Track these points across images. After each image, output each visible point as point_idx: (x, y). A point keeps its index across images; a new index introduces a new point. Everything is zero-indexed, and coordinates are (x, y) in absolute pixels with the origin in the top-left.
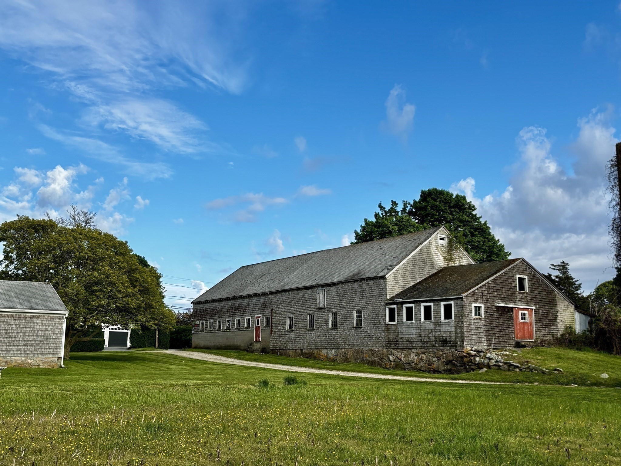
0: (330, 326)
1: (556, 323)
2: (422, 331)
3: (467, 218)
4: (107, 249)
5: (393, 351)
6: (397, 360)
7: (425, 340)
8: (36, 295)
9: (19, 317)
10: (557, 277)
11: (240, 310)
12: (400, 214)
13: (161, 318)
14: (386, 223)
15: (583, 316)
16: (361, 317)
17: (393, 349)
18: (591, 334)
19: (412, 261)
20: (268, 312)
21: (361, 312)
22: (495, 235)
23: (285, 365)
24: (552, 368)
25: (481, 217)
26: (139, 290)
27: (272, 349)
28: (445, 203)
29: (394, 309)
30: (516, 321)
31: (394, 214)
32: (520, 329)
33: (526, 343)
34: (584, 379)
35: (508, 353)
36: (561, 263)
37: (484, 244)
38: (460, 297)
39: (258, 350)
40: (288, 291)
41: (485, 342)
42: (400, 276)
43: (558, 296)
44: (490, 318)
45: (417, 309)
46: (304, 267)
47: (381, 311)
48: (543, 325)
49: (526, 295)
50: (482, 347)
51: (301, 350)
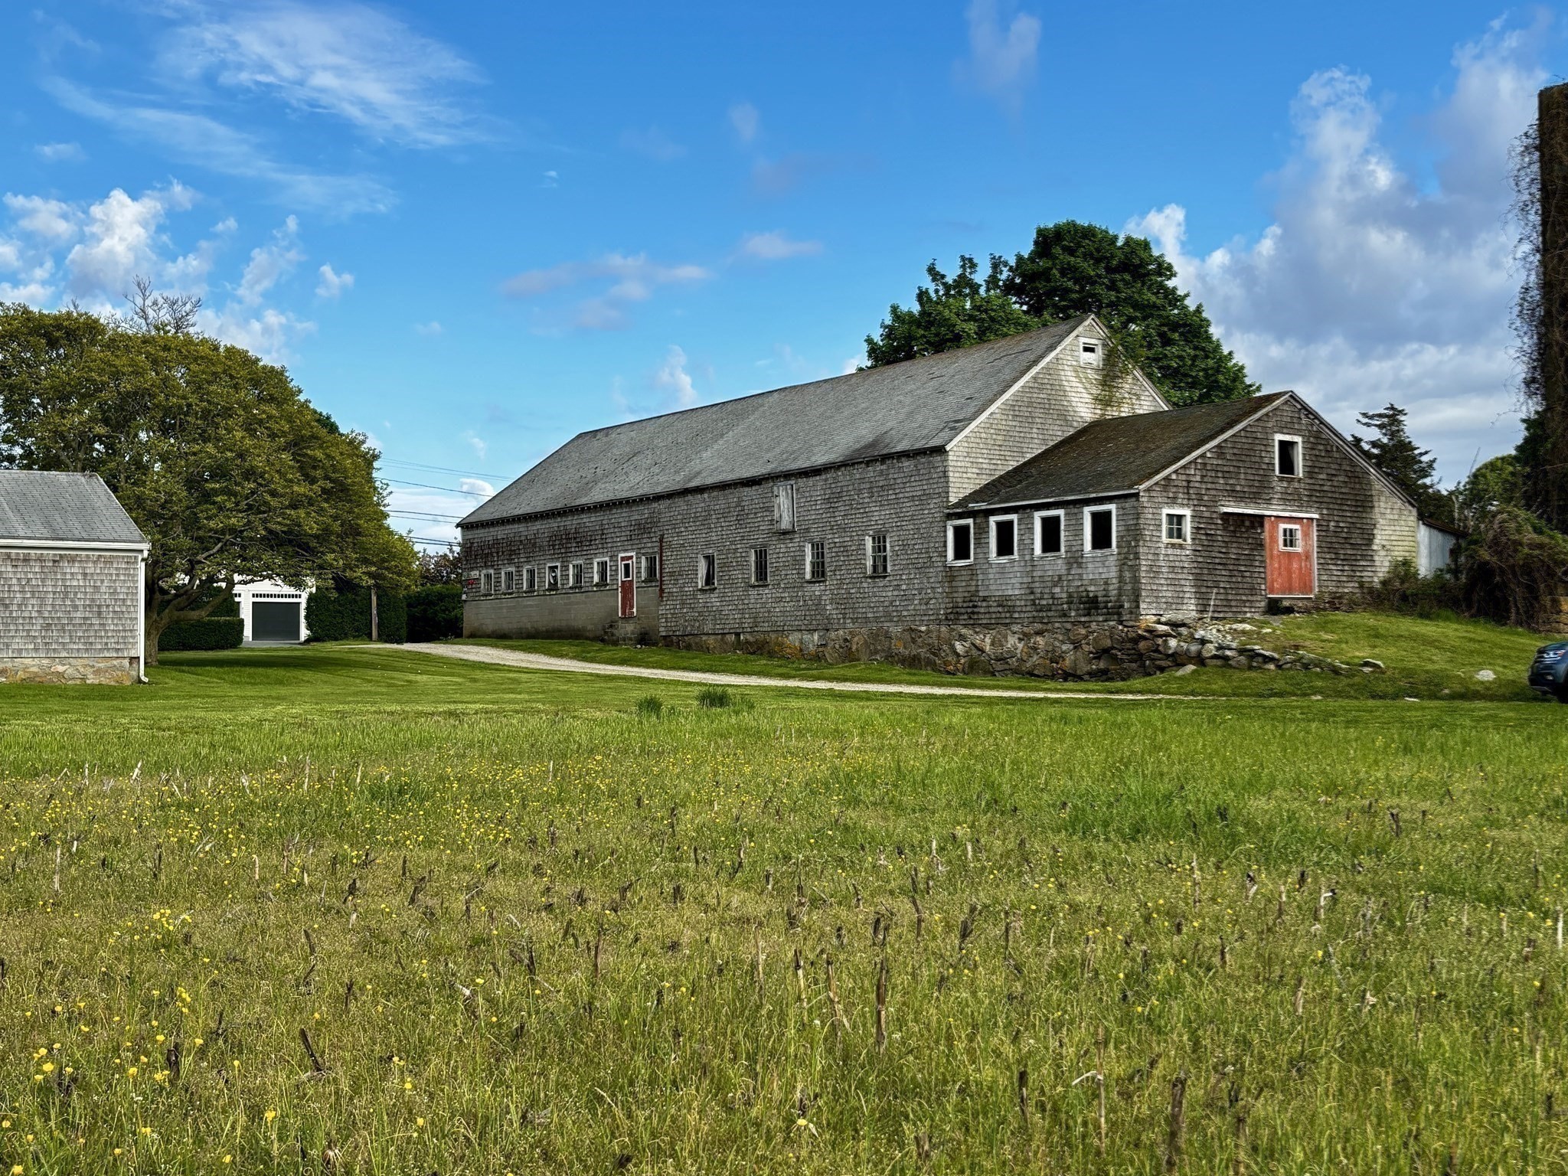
0: (808, 576)
1: (1370, 553)
2: (1037, 579)
3: (1153, 298)
4: (236, 387)
5: (964, 631)
6: (975, 652)
7: (1044, 602)
8: (64, 505)
9: (26, 560)
10: (1374, 444)
11: (581, 542)
12: (982, 291)
13: (383, 560)
14: (947, 313)
15: (1438, 537)
16: (885, 551)
17: (965, 626)
18: (1457, 578)
19: (1012, 407)
20: (652, 547)
21: (884, 538)
22: (1221, 341)
23: (696, 670)
24: (1356, 661)
25: (1187, 295)
26: (324, 491)
27: (664, 634)
28: (1098, 261)
29: (967, 527)
30: (1271, 550)
31: (967, 291)
32: (1280, 568)
33: (1293, 602)
34: (1436, 685)
35: (1248, 627)
36: (1387, 409)
37: (1193, 365)
38: (1132, 491)
39: (631, 639)
40: (700, 490)
41: (1193, 601)
42: (981, 446)
43: (1377, 486)
44: (1206, 543)
45: (1023, 527)
46: (739, 429)
47: (935, 534)
48: (1338, 559)
49: (1296, 485)
50: (1184, 614)
51: (738, 635)
